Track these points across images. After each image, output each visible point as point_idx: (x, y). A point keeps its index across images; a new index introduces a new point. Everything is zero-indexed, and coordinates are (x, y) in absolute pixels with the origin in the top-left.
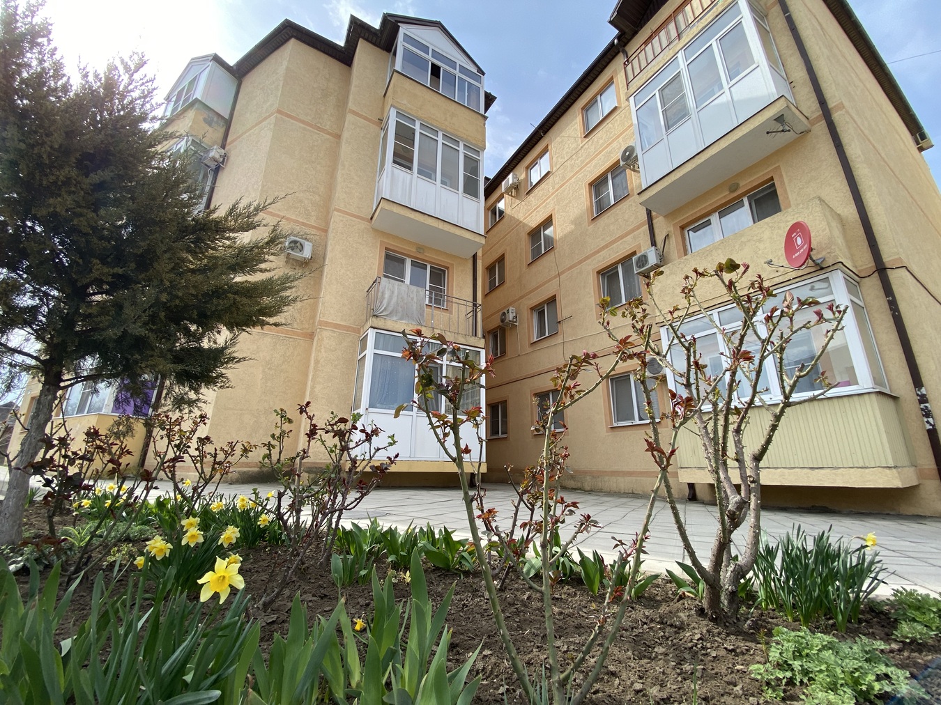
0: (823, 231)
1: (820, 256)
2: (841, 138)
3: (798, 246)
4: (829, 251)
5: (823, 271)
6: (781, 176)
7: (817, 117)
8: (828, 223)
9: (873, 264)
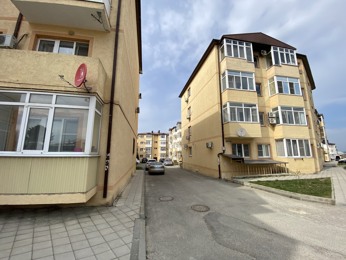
0: (96, 75)
1: (90, 86)
2: (118, 44)
3: (81, 76)
4: (94, 86)
5: (89, 94)
6: (93, 43)
7: (114, 29)
8: (99, 73)
9: (110, 99)
